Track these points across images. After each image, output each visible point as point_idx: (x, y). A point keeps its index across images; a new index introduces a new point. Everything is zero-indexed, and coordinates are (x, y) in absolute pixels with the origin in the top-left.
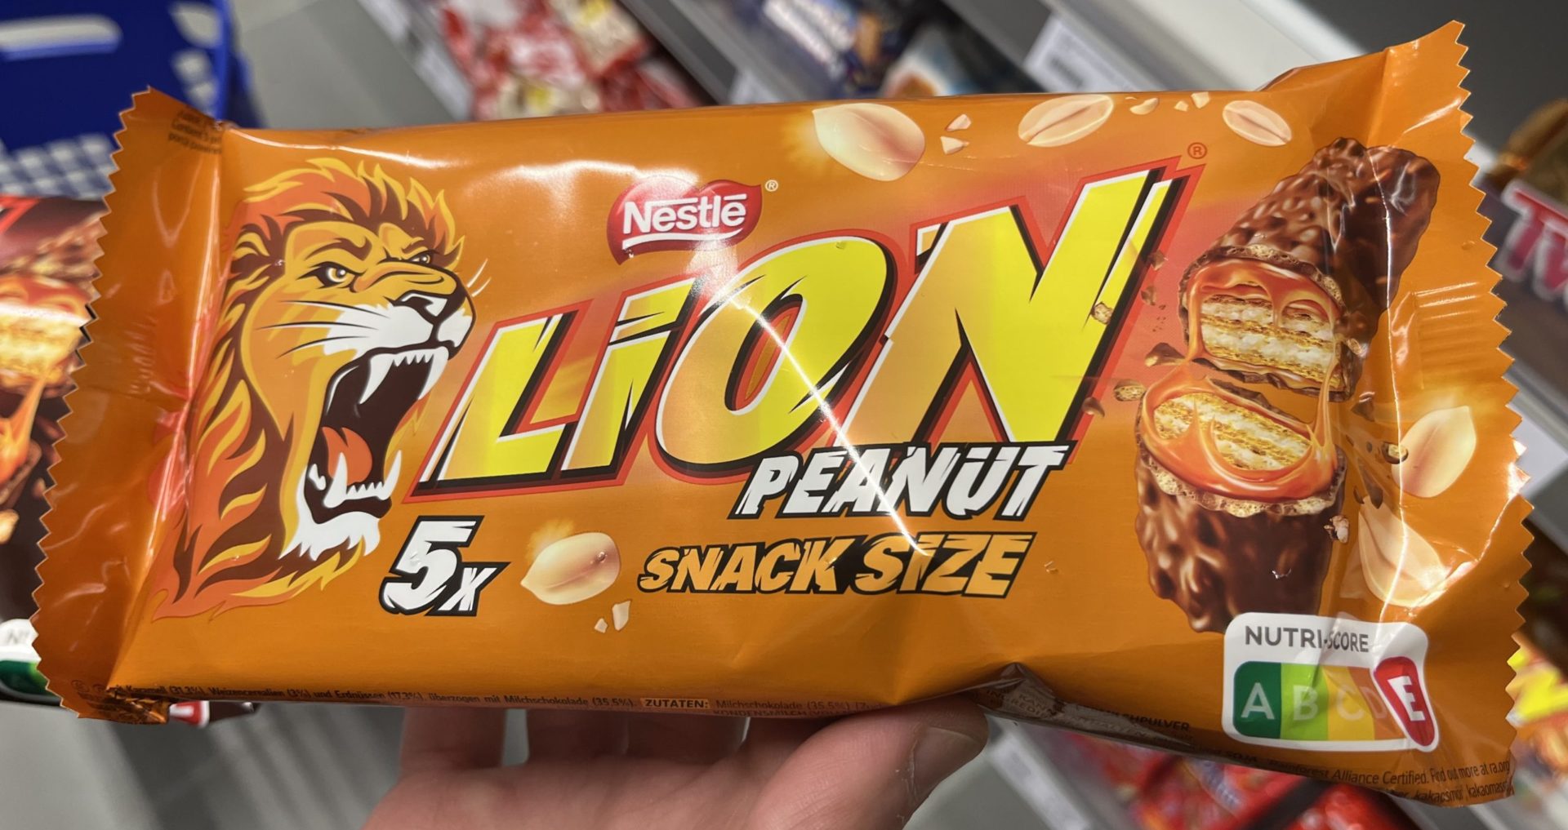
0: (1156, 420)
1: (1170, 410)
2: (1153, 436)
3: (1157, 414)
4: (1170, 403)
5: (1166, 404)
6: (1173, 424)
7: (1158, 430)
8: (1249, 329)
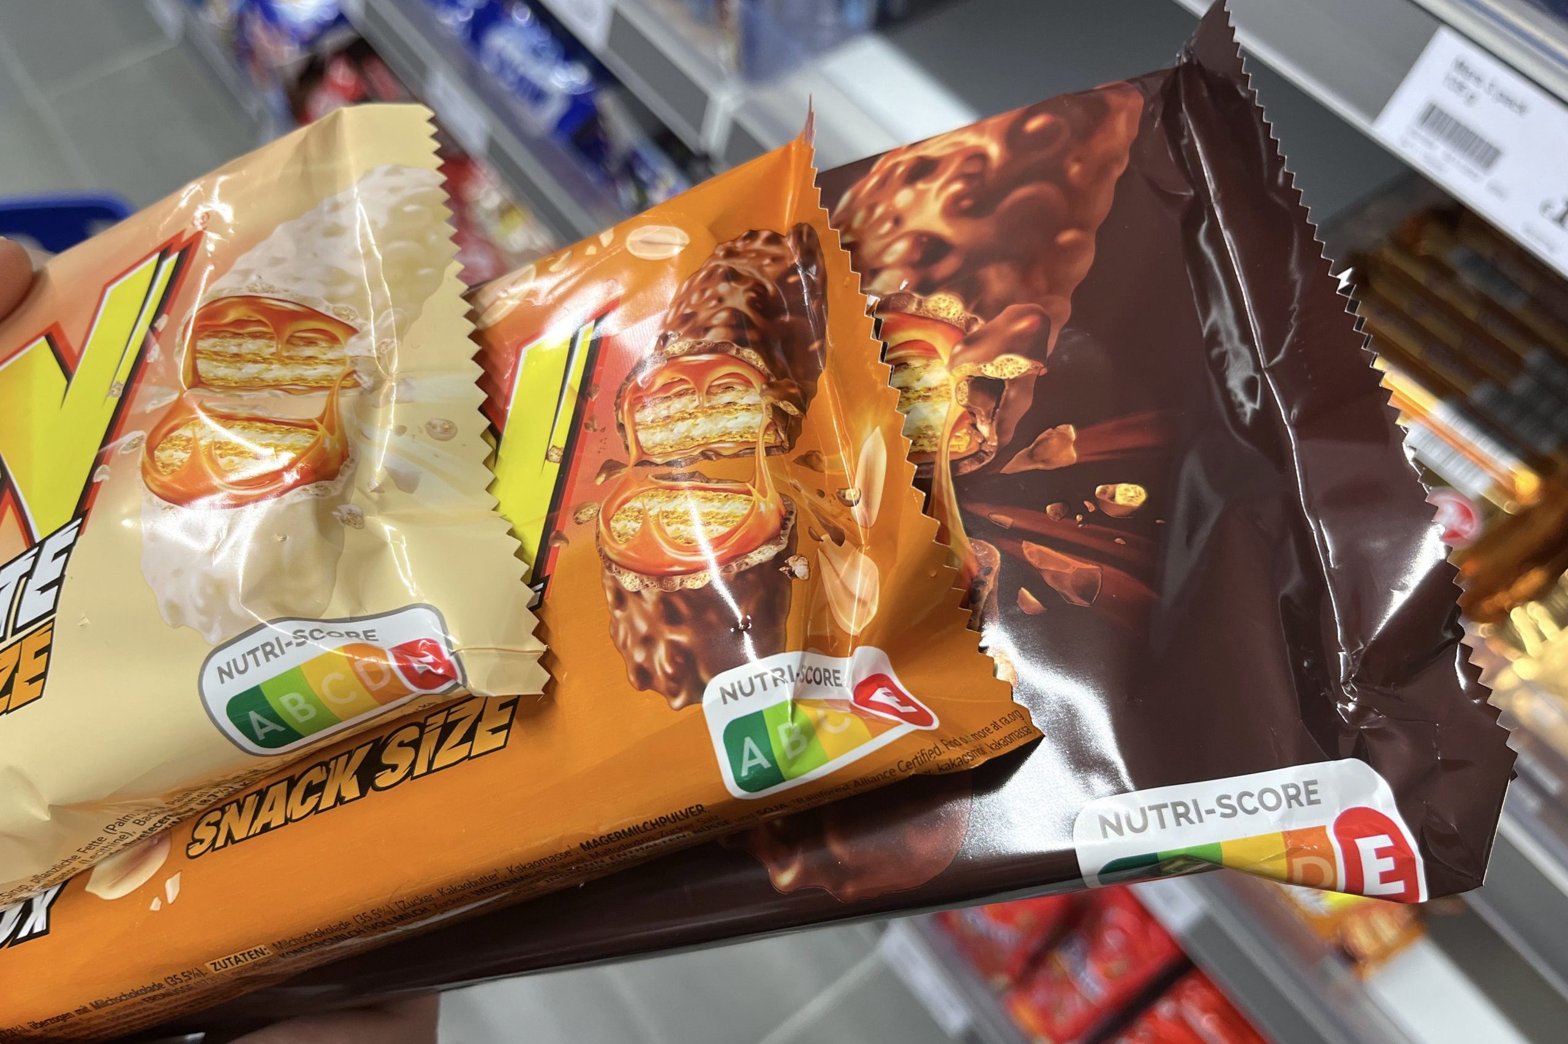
0: (612, 530)
1: (623, 516)
2: (612, 544)
3: (612, 524)
4: (622, 510)
5: (619, 512)
6: (628, 526)
7: (616, 537)
8: (678, 420)
